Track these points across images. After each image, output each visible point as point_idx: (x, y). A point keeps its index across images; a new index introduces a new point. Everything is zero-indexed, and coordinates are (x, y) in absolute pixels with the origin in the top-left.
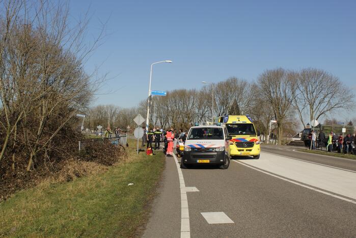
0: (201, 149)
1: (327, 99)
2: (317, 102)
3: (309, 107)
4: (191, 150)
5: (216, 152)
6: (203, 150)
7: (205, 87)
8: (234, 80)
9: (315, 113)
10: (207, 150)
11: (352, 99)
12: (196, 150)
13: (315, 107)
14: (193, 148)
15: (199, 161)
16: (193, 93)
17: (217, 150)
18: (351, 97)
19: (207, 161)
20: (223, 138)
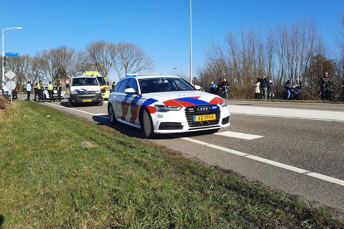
0: (84, 92)
1: (136, 64)
2: (129, 65)
3: (124, 69)
4: (77, 93)
5: (96, 94)
6: (86, 93)
7: (38, 53)
8: (64, 48)
10: (90, 93)
12: (81, 93)
13: (128, 69)
14: (79, 92)
15: (84, 101)
17: (96, 92)
18: (152, 62)
19: (90, 100)
20: (97, 85)
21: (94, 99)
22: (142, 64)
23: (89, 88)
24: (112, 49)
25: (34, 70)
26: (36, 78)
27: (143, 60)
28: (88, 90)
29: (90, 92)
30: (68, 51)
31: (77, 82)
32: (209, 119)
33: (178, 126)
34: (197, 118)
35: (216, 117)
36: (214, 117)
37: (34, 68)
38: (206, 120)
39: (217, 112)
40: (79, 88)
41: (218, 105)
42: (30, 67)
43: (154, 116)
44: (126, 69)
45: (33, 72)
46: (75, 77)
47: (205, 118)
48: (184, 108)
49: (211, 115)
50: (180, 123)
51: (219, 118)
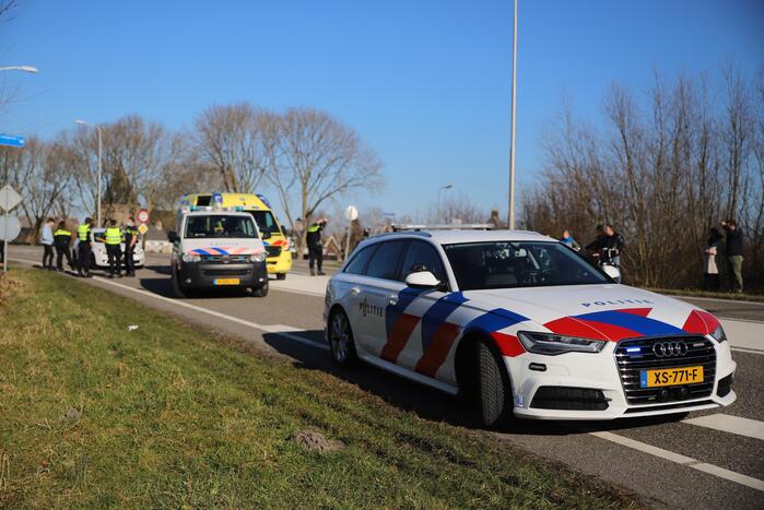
0: (219, 258)
1: (333, 170)
2: (314, 175)
3: (298, 183)
4: (199, 259)
5: (251, 262)
6: (226, 259)
7: (64, 133)
8: (136, 123)
9: (309, 197)
10: (233, 259)
11: (380, 171)
12: (211, 259)
13: (310, 184)
14: (204, 255)
15: (219, 282)
16: (32, 145)
17: (252, 259)
18: (378, 166)
19: (235, 281)
20: (255, 236)
21: (248, 277)
22: (351, 172)
23: (232, 246)
24: (272, 128)
25: (48, 177)
26: (52, 201)
27: (353, 161)
28: (231, 252)
29: (236, 256)
30: (146, 132)
31: (198, 227)
32: (684, 382)
33: (595, 399)
34: (650, 379)
35: (705, 373)
36: (697, 374)
37: (47, 173)
38: (678, 382)
39: (707, 358)
40: (207, 244)
41: (709, 337)
42: (39, 170)
43: (517, 365)
44: (305, 185)
45: (45, 186)
46: (195, 214)
47: (673, 377)
48: (612, 345)
49: (690, 370)
50: (600, 391)
51: (713, 379)
